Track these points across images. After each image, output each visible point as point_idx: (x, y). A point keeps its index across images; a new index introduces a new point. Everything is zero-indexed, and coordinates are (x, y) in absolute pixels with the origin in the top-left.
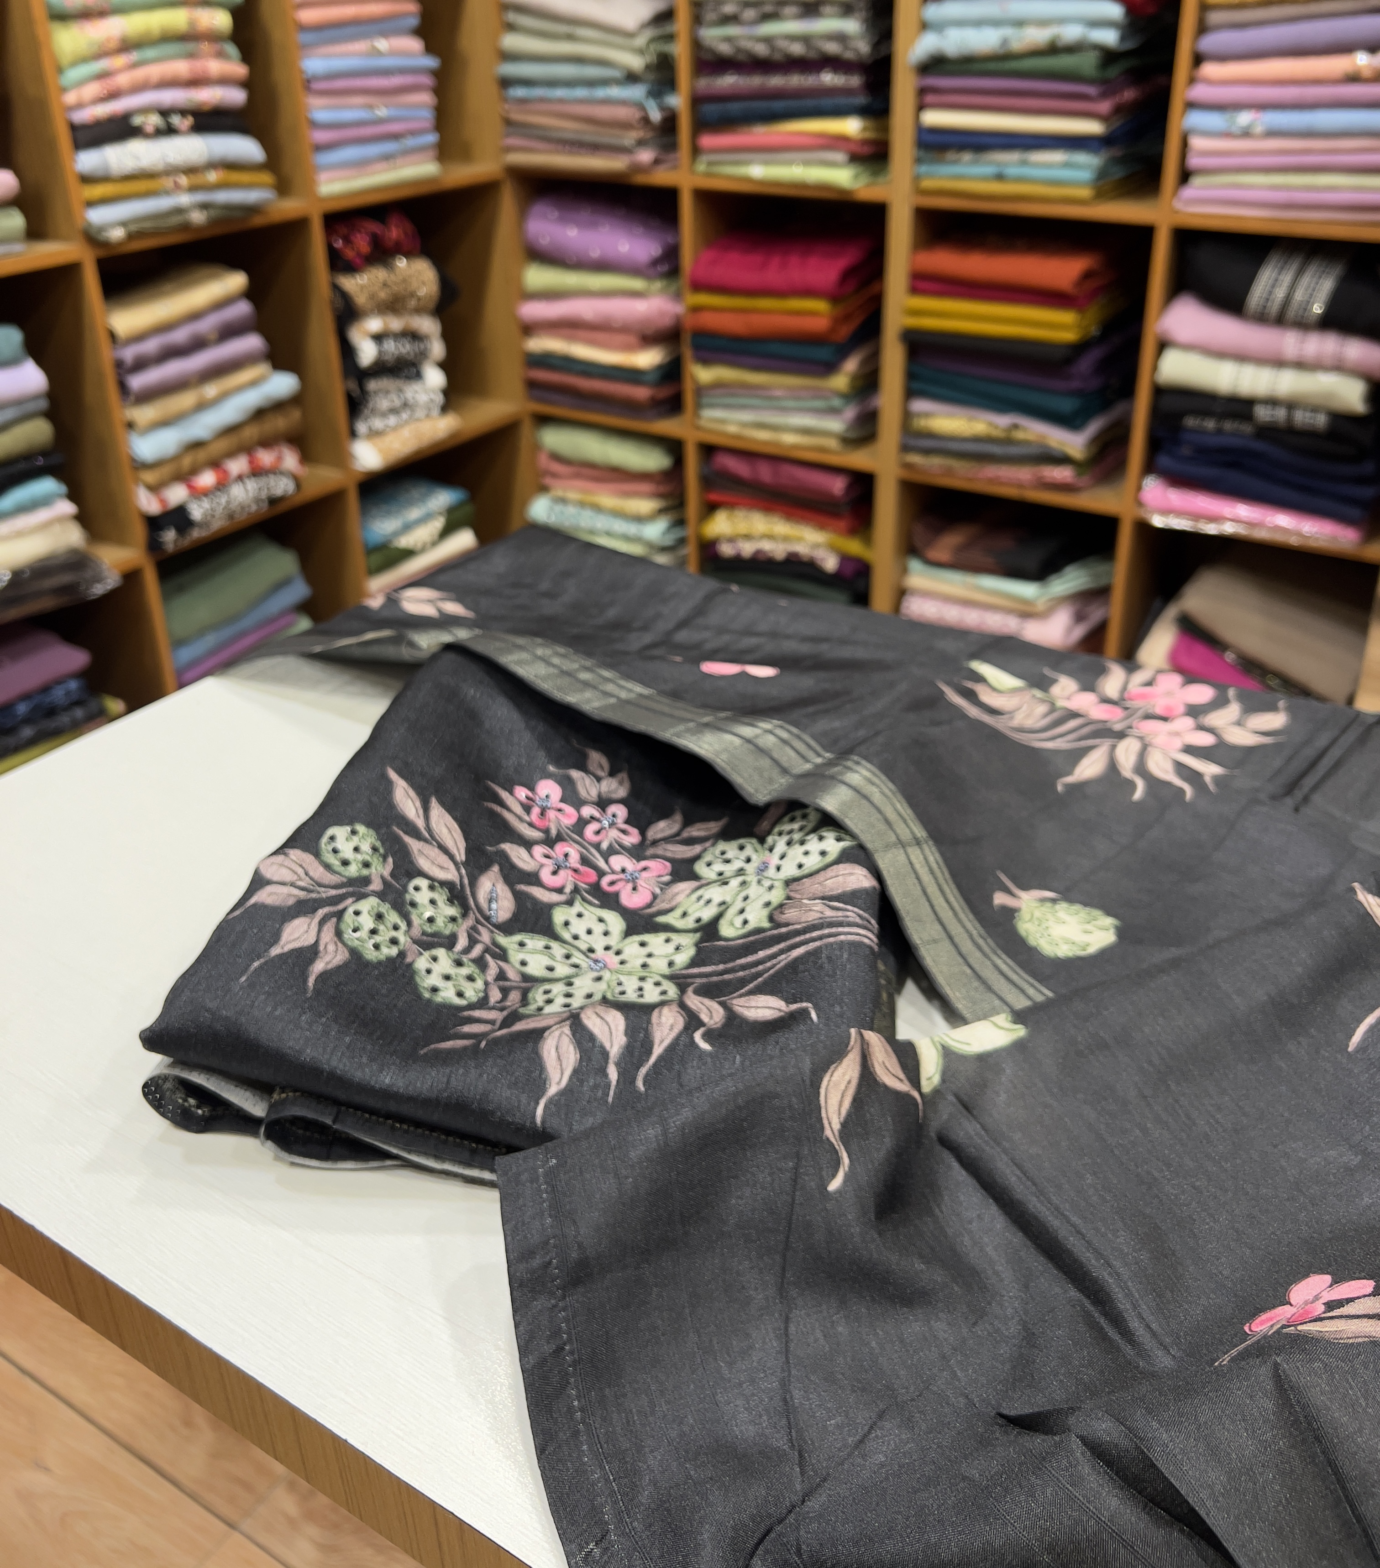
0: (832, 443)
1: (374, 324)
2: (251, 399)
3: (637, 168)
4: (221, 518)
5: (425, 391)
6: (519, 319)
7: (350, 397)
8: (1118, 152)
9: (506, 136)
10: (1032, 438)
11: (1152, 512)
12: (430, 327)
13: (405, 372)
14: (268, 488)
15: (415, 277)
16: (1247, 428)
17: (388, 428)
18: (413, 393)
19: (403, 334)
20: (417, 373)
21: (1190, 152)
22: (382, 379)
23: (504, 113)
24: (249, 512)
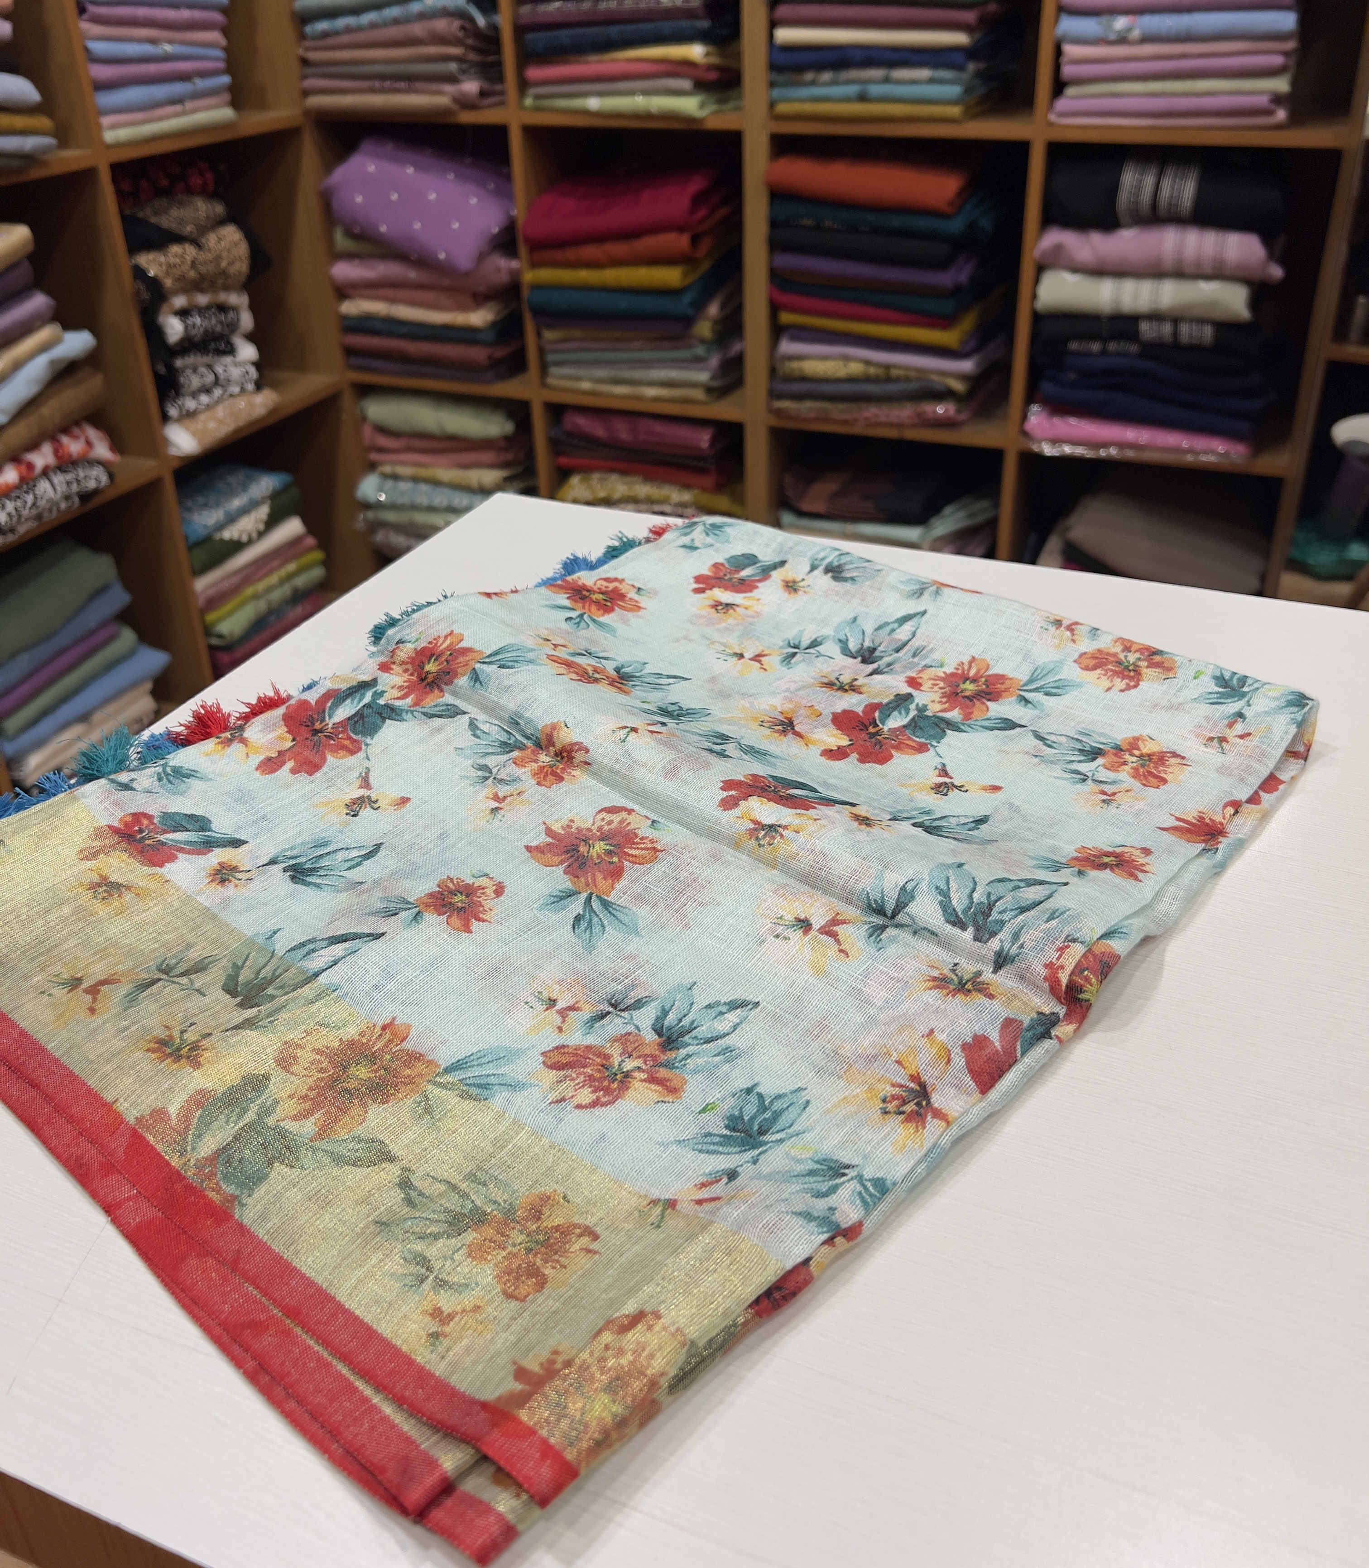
0: (698, 395)
1: (180, 302)
3: (463, 104)
4: (27, 520)
5: (236, 365)
6: (331, 280)
7: (157, 377)
8: (982, 65)
9: (305, 77)
10: (912, 374)
11: (1040, 442)
12: (238, 300)
13: (212, 346)
14: (78, 481)
15: (224, 254)
16: (1134, 348)
17: (199, 407)
18: (224, 368)
19: (208, 308)
20: (226, 346)
21: (1064, 60)
22: (189, 356)
23: (301, 52)
24: (59, 510)
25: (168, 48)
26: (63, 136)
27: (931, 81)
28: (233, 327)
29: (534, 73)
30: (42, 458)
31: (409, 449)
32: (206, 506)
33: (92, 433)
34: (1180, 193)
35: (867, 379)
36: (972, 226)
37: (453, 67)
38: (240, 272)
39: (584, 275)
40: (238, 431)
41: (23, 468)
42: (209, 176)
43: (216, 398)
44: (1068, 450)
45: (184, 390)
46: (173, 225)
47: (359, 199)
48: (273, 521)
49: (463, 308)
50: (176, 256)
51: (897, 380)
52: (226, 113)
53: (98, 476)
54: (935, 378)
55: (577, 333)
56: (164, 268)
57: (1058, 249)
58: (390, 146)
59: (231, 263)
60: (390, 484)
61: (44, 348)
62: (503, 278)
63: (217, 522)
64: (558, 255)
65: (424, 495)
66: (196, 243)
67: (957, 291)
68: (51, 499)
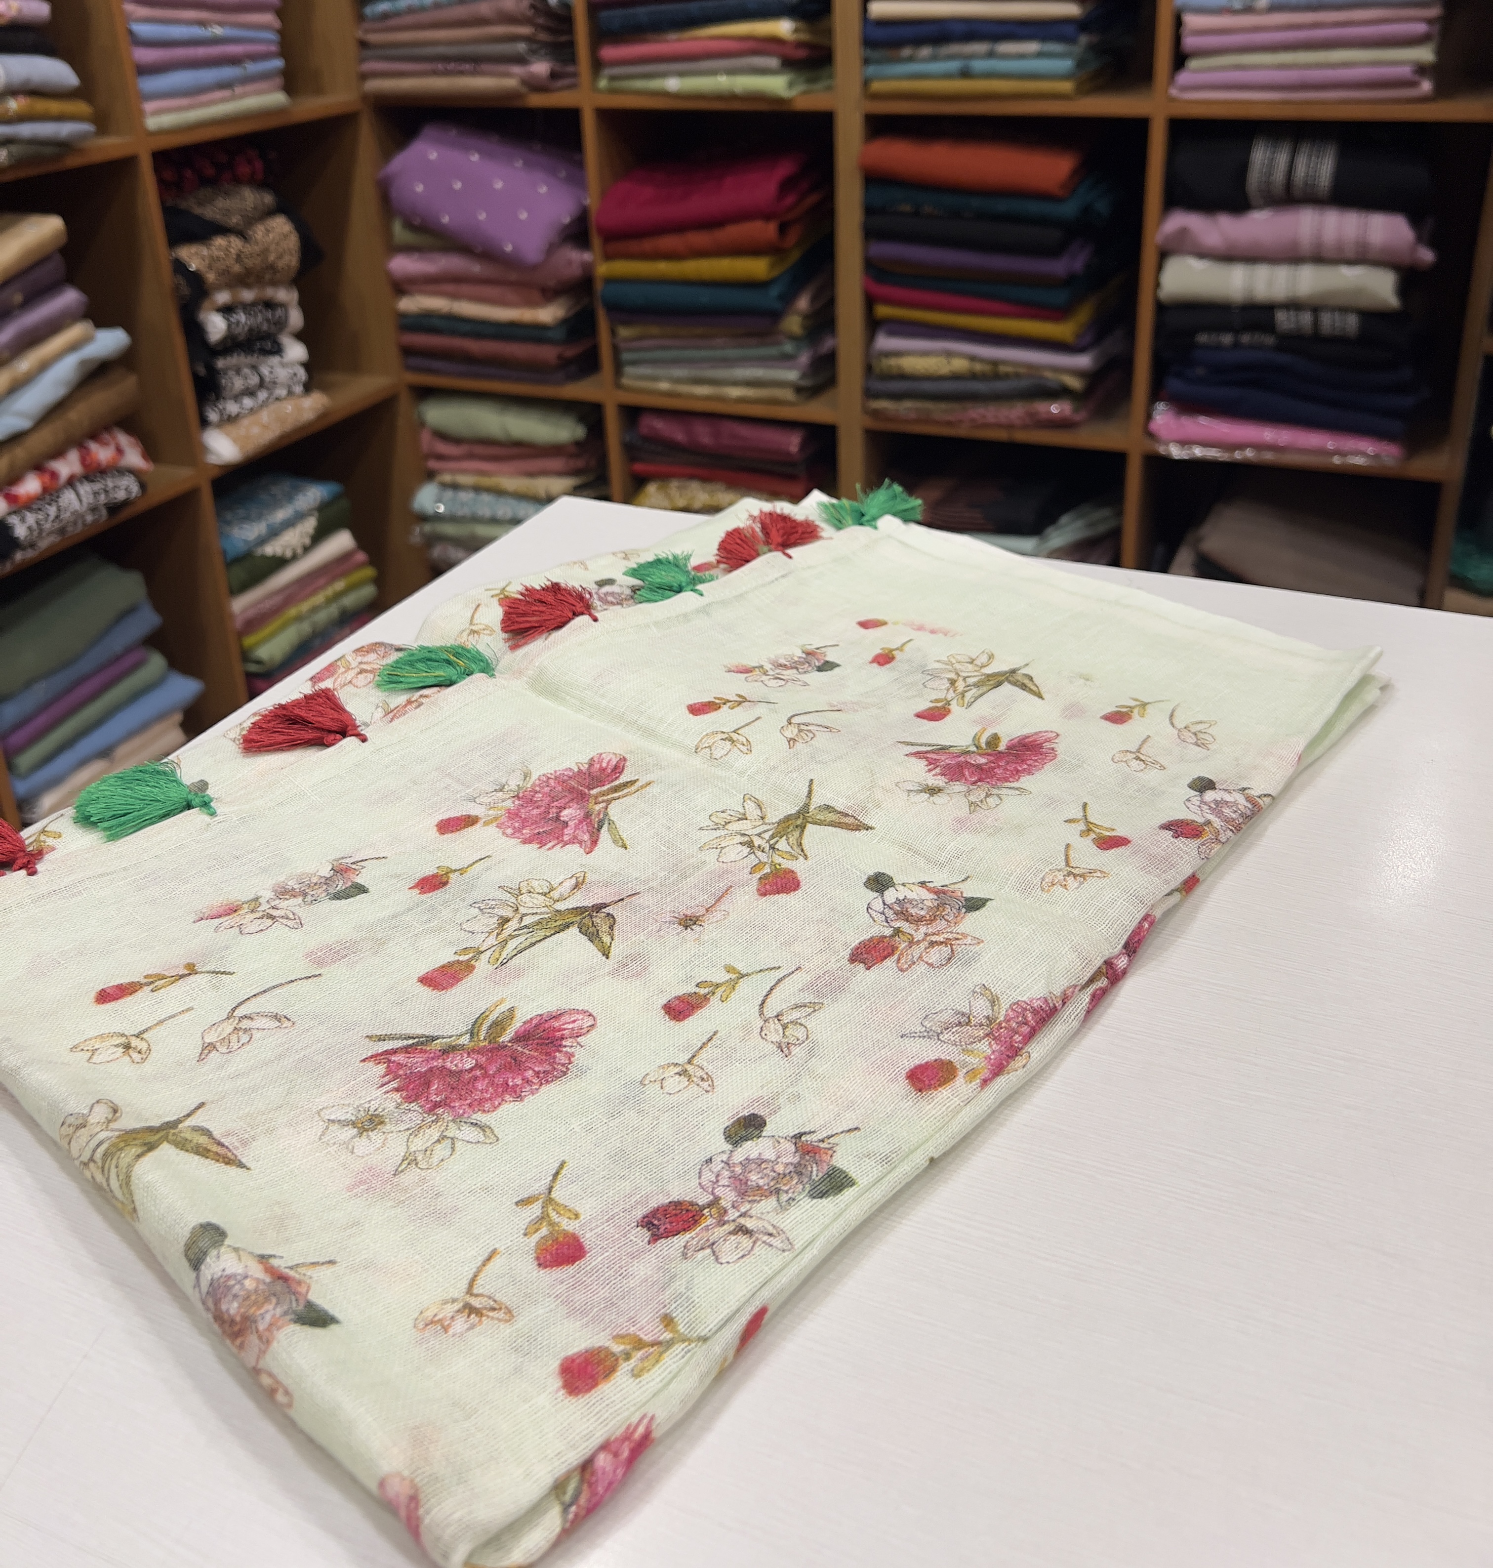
0: (786, 395)
1: (223, 297)
3: (531, 86)
4: (49, 534)
5: (283, 365)
6: (389, 275)
7: (196, 378)
8: (1094, 38)
9: (363, 60)
10: (1022, 370)
11: (1167, 444)
12: (286, 295)
13: (258, 345)
14: (106, 492)
15: (272, 247)
16: (1269, 340)
17: (243, 411)
19: (254, 304)
20: (272, 347)
21: (1185, 31)
22: (231, 356)
23: (360, 34)
24: (84, 523)
25: (218, 31)
26: (102, 123)
27: (1040, 55)
28: (281, 324)
29: (609, 52)
30: (68, 466)
31: (471, 456)
32: (247, 519)
33: (123, 439)
34: (1316, 171)
35: (973, 376)
36: (1087, 210)
37: (521, 47)
38: (289, 266)
39: (663, 268)
40: (282, 437)
41: (47, 477)
42: (259, 165)
43: (260, 402)
44: (1198, 452)
45: (225, 394)
46: (218, 217)
47: (420, 188)
48: (320, 535)
49: (530, 304)
50: (220, 248)
51: (1006, 376)
52: (277, 98)
53: (128, 486)
54: (1049, 374)
55: (654, 330)
56: (207, 262)
57: (1183, 232)
58: (453, 133)
59: (280, 257)
60: (449, 494)
61: (73, 347)
62: (575, 271)
63: (259, 536)
64: (633, 246)
65: (486, 505)
66: (241, 234)
67: (1070, 281)
68: (76, 511)
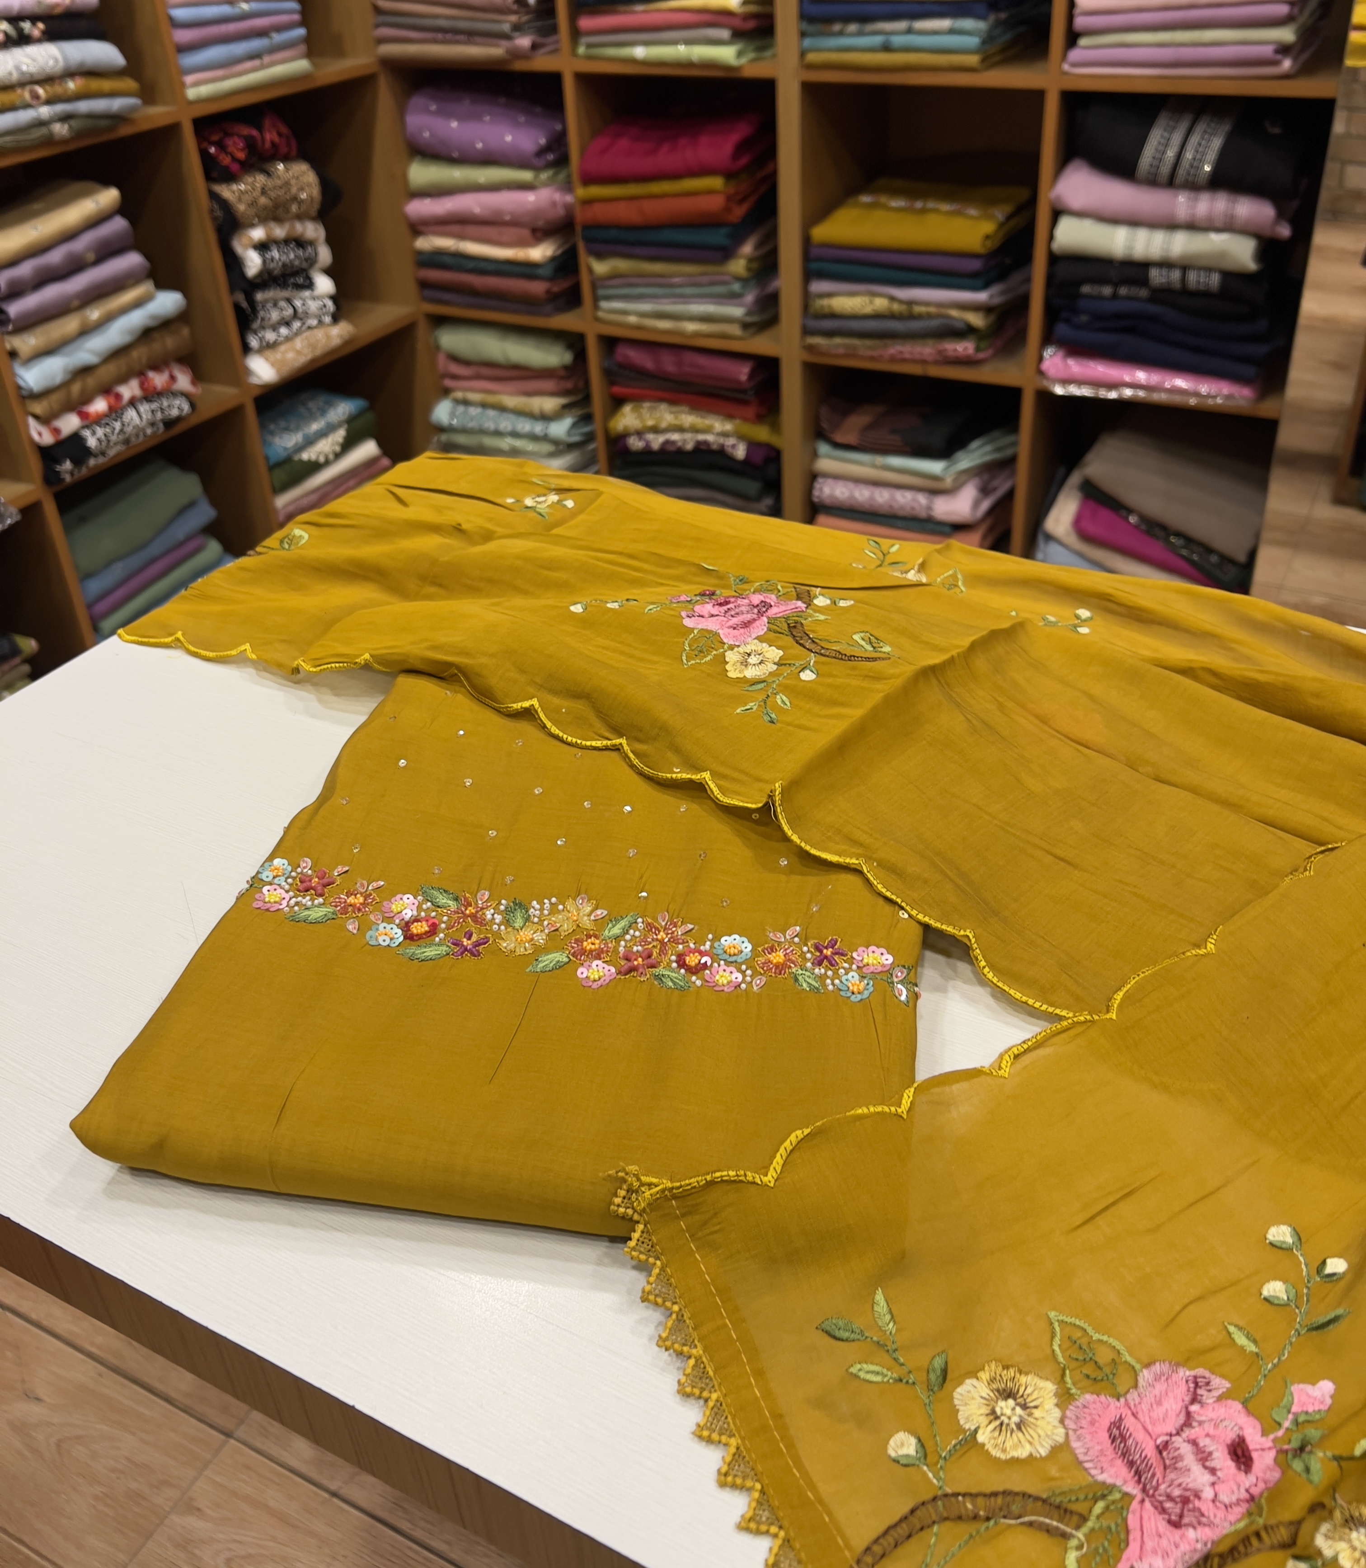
0: (735, 330)
1: (258, 234)
2: (136, 319)
3: (517, 54)
4: (115, 444)
5: (314, 298)
6: (406, 217)
7: (237, 308)
8: (1005, 15)
9: (379, 26)
11: (1053, 382)
12: (315, 233)
13: (292, 280)
14: (162, 410)
16: (1143, 293)
17: (280, 339)
18: (301, 302)
19: (286, 242)
20: (304, 281)
21: (1077, 12)
22: (268, 290)
24: (145, 435)
25: (246, 7)
26: (148, 94)
27: (951, 31)
28: (312, 261)
29: (585, 23)
30: (129, 390)
31: (478, 377)
32: (287, 429)
33: (177, 370)
35: (893, 315)
38: (312, 197)
40: (313, 361)
41: (112, 400)
43: (295, 330)
44: (1078, 390)
45: (264, 323)
48: (348, 445)
49: (523, 244)
51: (920, 316)
52: (302, 65)
53: (180, 405)
54: (955, 314)
59: (302, 190)
60: (461, 409)
61: (140, 304)
62: (560, 212)
63: (296, 444)
65: (491, 420)
68: (138, 426)
